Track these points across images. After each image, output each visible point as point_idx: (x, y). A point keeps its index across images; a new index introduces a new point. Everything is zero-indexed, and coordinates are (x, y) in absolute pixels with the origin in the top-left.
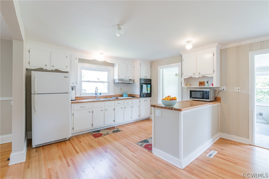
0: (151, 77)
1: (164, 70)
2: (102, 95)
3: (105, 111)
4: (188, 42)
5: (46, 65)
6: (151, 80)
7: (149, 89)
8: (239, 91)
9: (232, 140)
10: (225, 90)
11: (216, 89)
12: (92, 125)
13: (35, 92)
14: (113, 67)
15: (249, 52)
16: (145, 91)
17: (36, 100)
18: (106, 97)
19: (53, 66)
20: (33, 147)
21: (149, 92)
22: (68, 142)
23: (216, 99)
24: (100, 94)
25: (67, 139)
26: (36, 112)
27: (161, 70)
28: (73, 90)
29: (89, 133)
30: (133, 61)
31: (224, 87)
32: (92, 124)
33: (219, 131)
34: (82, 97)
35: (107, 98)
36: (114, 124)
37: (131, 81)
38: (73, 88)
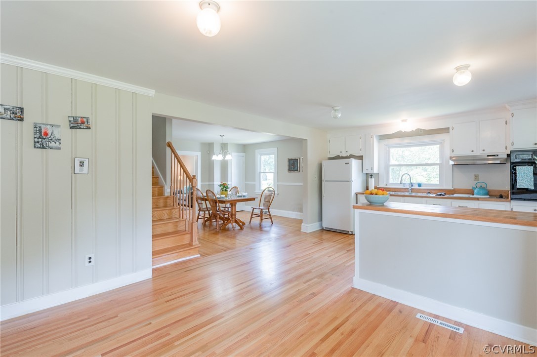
2: (421, 188)
5: (341, 152)
14: (449, 132)
18: (429, 191)
19: (347, 151)
20: (324, 228)
24: (420, 185)
25: (350, 233)
38: (371, 175)
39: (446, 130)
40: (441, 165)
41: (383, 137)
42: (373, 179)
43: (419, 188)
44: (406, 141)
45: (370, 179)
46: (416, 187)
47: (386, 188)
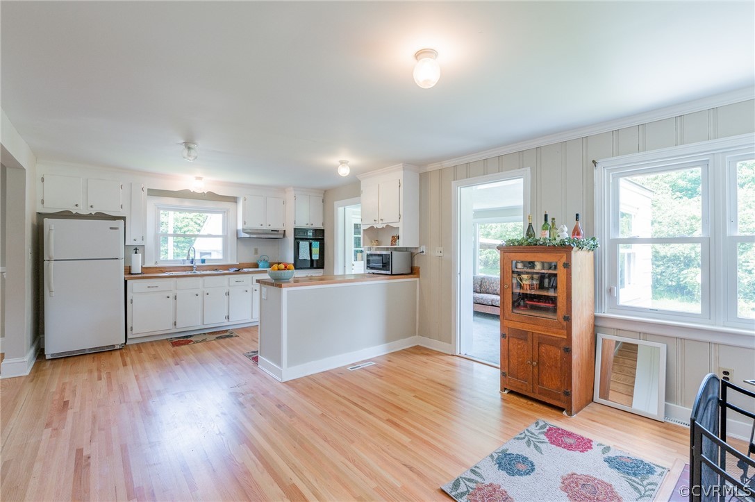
0: (323, 224)
1: (348, 209)
2: (206, 264)
3: (205, 295)
4: (342, 162)
5: (76, 205)
6: (323, 230)
7: (316, 250)
8: (441, 254)
9: (430, 348)
10: (424, 253)
11: (413, 251)
12: (175, 325)
13: (50, 258)
14: (236, 202)
15: (453, 182)
16: (304, 255)
17: (53, 271)
18: (215, 268)
19: (92, 206)
20: (47, 357)
21: (316, 257)
22: (118, 353)
23: (413, 271)
24: (203, 261)
25: (117, 347)
26: (53, 294)
27: (341, 209)
28: (136, 253)
29: (167, 339)
30: (282, 189)
31: (423, 248)
32: (175, 322)
33: (417, 333)
34: (159, 267)
35: (219, 270)
36: (228, 324)
37: (277, 234)
38: (136, 249)
39: (234, 200)
40: (225, 237)
41: (154, 193)
42: (140, 255)
43: (204, 264)
44: (187, 203)
45: (134, 255)
46: (199, 264)
47: (156, 268)
